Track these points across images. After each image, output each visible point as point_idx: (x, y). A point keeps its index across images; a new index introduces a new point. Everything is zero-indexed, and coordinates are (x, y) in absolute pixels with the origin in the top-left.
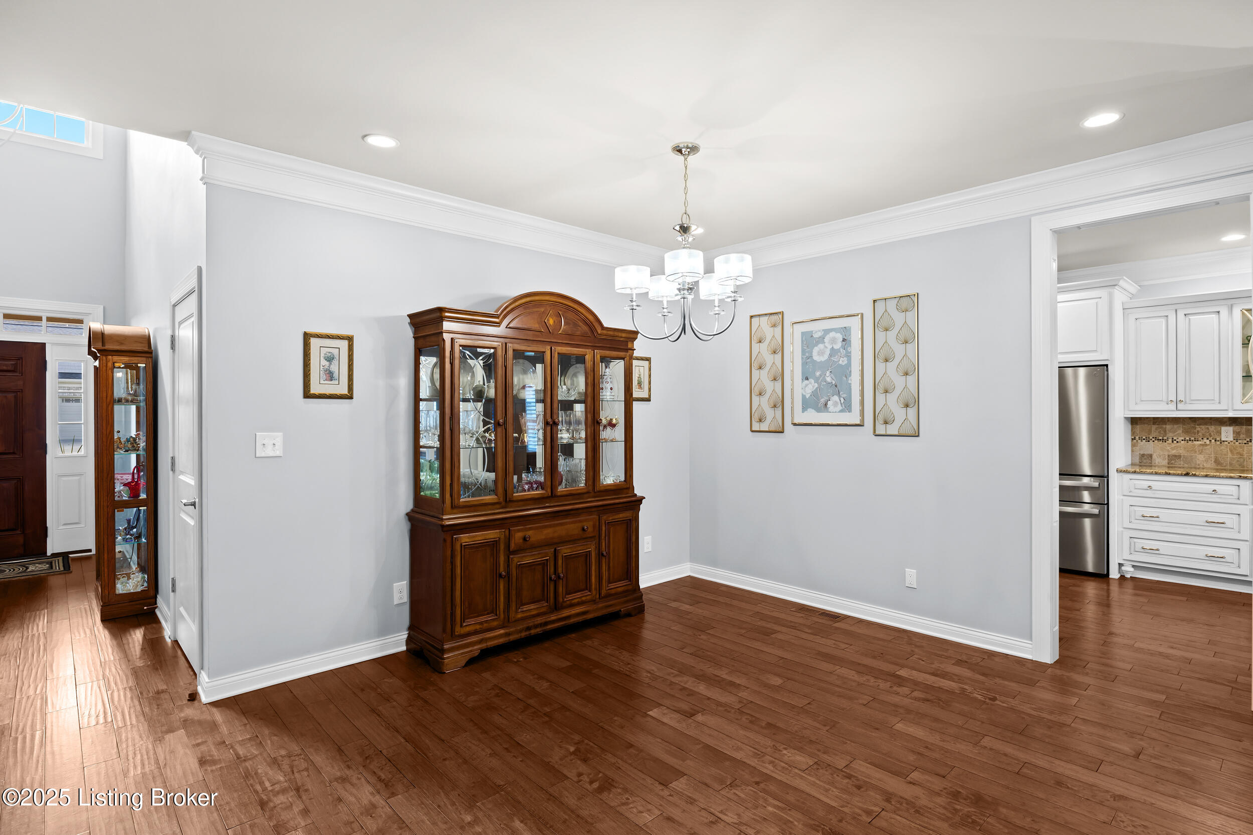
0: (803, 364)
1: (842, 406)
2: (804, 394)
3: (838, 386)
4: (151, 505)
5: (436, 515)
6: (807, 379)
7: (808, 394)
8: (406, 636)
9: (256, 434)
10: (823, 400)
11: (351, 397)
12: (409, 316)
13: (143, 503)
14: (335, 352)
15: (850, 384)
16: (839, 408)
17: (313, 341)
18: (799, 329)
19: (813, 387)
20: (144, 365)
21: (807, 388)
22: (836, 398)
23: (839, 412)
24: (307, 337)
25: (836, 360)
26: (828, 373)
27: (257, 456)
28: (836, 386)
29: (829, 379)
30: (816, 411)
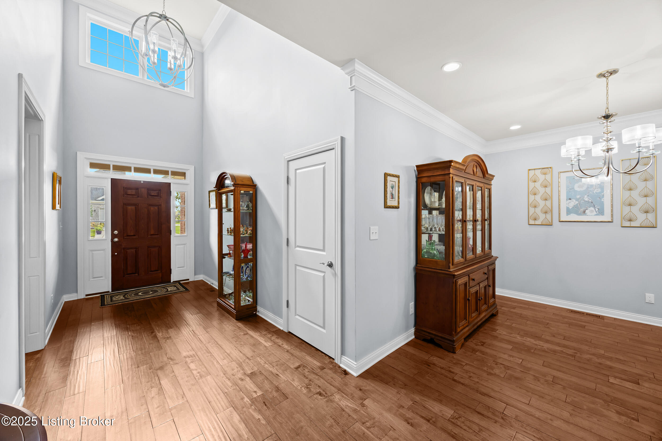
0: (567, 192)
1: (597, 212)
2: (568, 207)
3: (593, 203)
4: (254, 262)
5: (447, 270)
6: (570, 199)
7: (571, 206)
8: (414, 331)
9: (370, 227)
10: (582, 210)
11: (399, 208)
12: (417, 166)
13: (251, 260)
14: (394, 183)
15: (603, 201)
16: (595, 213)
17: (389, 178)
18: (563, 176)
19: (575, 203)
20: (252, 192)
21: (570, 204)
22: (592, 209)
23: (595, 215)
24: (386, 175)
25: (592, 190)
26: (586, 196)
27: (371, 239)
28: (592, 203)
29: (586, 199)
30: (577, 215)
